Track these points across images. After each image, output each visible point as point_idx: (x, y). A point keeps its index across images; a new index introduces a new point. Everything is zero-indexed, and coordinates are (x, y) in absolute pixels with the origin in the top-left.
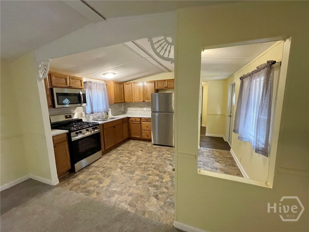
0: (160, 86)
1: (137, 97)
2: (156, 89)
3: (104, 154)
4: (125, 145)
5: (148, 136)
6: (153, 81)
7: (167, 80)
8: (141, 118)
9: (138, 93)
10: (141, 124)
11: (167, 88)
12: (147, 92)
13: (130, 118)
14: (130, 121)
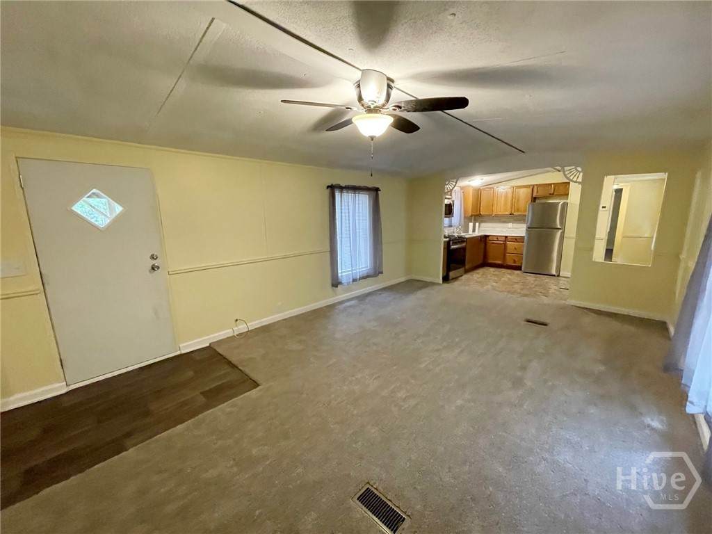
0: (541, 193)
1: (502, 208)
2: (534, 196)
3: (467, 272)
4: (481, 271)
5: (515, 261)
6: (530, 186)
7: (554, 184)
8: (506, 237)
9: (503, 203)
10: (505, 244)
11: (552, 195)
12: (518, 200)
13: (488, 236)
14: (488, 241)
